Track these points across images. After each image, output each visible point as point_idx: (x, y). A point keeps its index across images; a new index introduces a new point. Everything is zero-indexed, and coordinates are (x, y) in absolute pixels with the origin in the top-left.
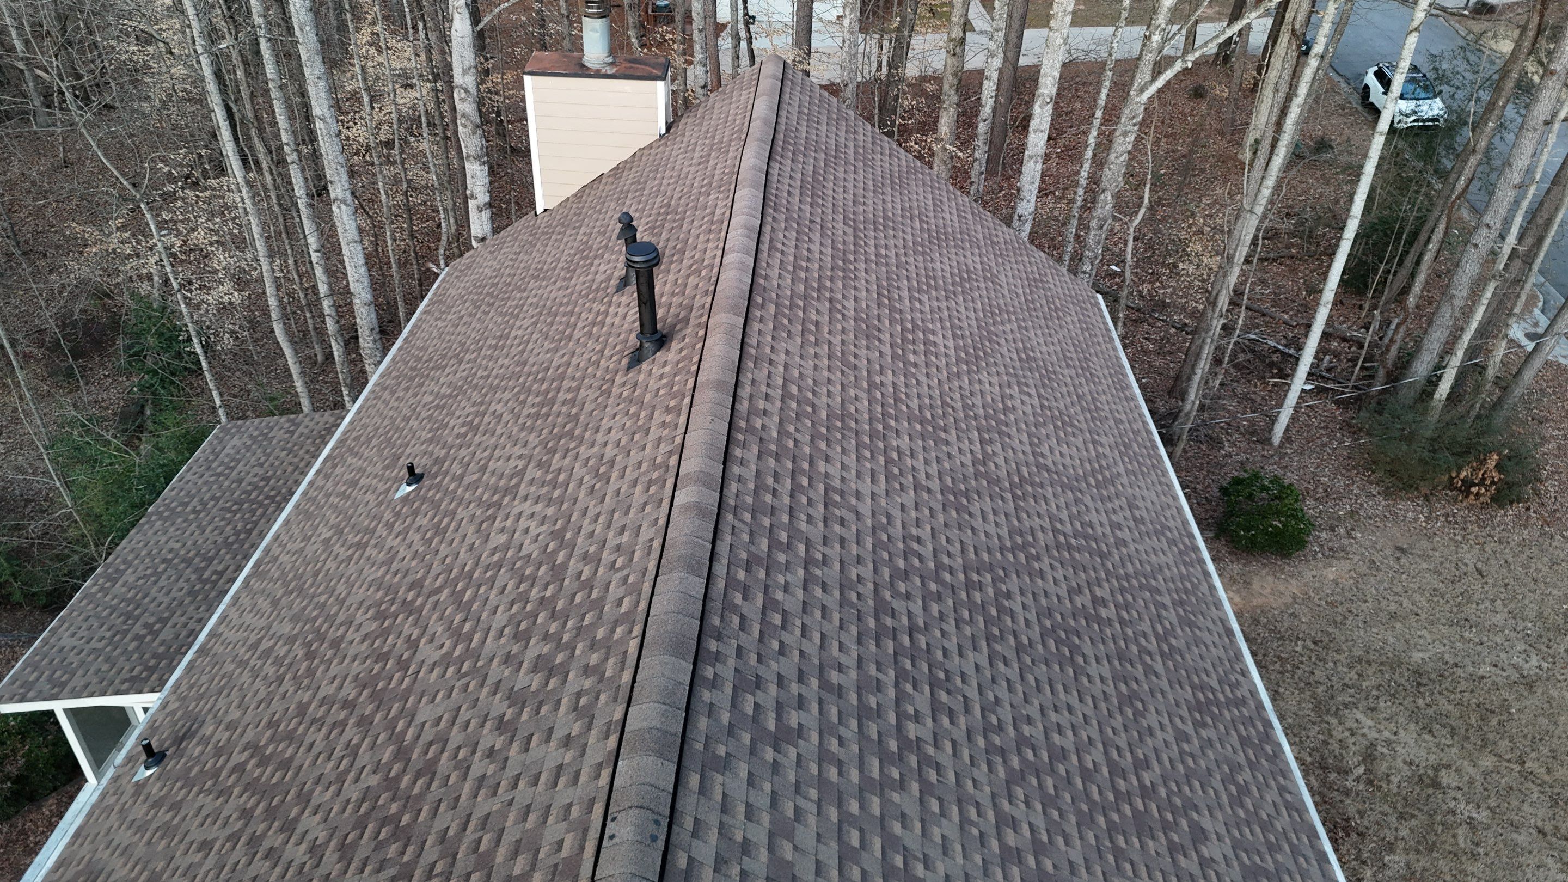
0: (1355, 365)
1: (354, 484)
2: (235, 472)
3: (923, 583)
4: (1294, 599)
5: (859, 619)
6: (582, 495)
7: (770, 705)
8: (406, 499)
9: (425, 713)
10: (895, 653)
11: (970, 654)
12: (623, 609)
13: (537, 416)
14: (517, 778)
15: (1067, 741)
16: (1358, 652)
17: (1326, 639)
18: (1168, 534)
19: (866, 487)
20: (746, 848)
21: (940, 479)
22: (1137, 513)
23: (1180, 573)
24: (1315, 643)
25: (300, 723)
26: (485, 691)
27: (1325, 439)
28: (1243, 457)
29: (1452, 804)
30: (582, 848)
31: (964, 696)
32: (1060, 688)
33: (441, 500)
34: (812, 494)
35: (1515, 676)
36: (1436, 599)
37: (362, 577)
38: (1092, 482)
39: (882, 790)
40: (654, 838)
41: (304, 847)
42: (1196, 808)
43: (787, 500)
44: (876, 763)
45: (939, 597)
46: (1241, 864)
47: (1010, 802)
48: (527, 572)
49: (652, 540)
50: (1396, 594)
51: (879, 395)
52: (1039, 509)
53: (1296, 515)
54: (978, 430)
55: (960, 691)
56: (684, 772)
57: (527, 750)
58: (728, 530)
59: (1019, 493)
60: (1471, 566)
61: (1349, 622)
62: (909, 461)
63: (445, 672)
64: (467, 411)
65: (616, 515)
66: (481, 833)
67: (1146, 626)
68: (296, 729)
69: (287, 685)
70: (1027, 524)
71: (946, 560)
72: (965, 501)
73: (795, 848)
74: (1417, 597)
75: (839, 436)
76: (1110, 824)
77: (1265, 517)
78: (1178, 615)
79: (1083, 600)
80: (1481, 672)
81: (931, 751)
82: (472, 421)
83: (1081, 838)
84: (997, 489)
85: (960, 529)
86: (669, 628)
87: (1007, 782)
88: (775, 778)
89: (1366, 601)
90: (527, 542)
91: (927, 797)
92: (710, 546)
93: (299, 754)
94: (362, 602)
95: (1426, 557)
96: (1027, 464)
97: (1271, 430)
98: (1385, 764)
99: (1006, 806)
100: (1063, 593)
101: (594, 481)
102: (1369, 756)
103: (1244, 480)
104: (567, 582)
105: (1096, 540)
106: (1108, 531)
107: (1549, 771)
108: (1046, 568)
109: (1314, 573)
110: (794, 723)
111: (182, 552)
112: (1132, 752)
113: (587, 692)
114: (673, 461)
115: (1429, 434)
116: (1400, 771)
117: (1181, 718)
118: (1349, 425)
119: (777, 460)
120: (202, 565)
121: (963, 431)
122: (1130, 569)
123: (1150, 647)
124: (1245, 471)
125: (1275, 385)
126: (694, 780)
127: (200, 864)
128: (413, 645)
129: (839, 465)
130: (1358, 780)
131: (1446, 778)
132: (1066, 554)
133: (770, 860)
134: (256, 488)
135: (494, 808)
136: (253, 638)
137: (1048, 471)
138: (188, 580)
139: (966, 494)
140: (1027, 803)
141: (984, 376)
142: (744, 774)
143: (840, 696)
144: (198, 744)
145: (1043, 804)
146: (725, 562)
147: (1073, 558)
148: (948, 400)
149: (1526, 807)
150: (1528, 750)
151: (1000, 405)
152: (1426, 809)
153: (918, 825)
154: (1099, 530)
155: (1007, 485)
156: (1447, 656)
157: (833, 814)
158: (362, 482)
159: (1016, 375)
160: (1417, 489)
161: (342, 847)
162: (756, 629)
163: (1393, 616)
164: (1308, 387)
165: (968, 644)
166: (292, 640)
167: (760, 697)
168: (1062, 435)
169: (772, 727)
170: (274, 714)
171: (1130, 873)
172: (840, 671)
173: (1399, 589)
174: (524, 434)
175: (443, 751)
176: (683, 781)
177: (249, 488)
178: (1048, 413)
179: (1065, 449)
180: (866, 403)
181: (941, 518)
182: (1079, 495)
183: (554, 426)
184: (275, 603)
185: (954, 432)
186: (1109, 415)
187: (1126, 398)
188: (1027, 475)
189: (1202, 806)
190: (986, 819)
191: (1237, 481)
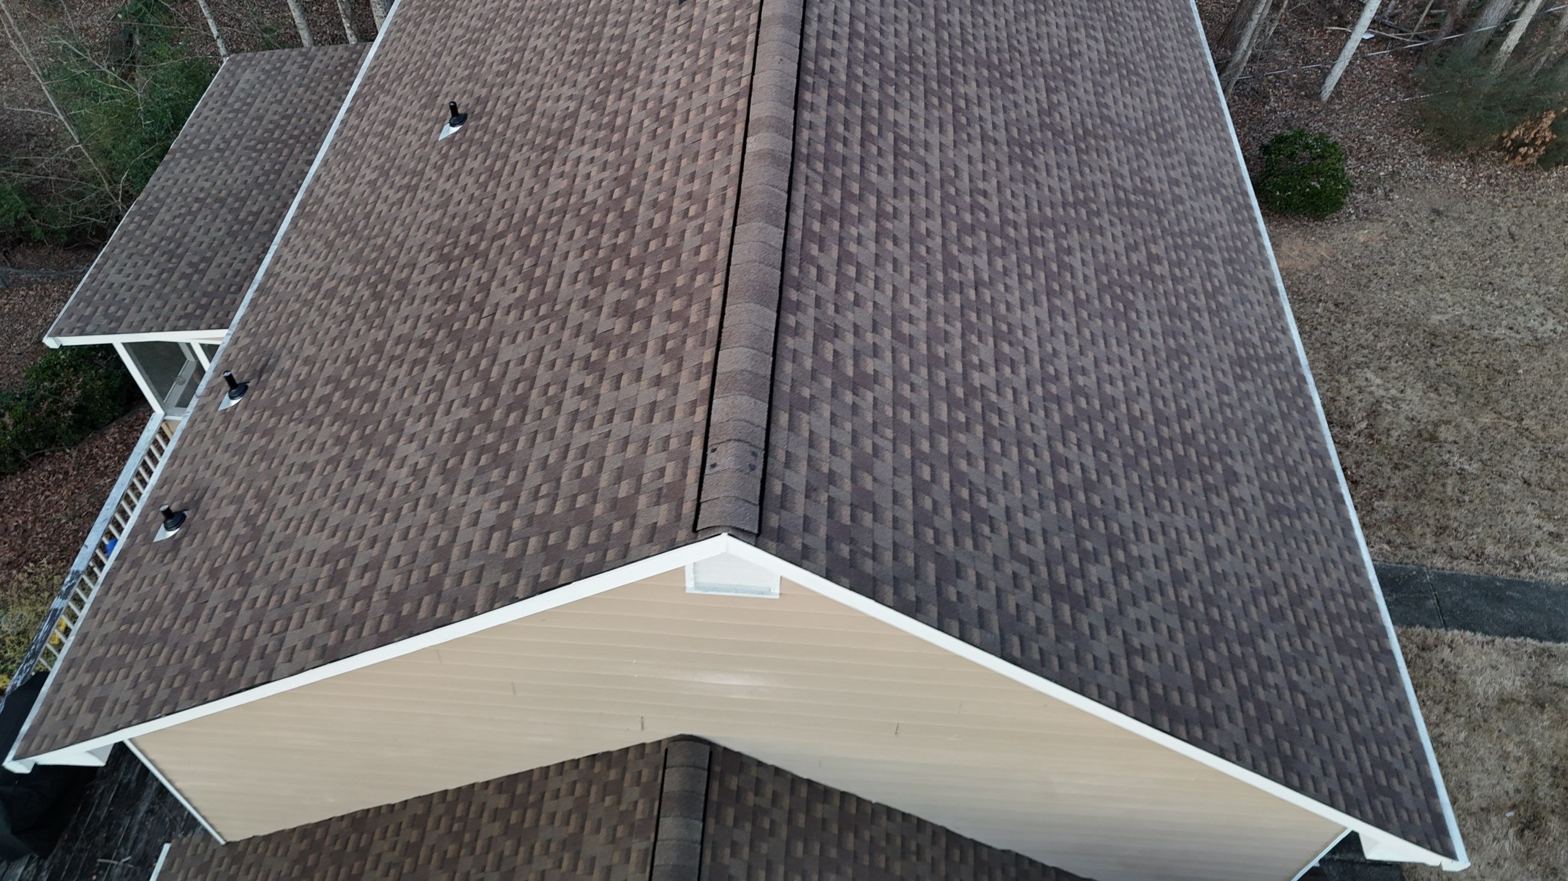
0: (1422, 12)
1: (392, 124)
2: (253, 110)
3: (988, 236)
4: (1322, 261)
5: (928, 273)
6: (643, 140)
7: (848, 353)
8: (451, 140)
9: (507, 352)
10: (962, 306)
11: (1031, 308)
12: (703, 257)
13: (584, 53)
14: (612, 413)
15: (1117, 391)
16: (1377, 314)
17: (1348, 302)
18: (1223, 191)
19: (934, 137)
20: (832, 478)
21: (1006, 129)
22: (1195, 169)
23: (1232, 231)
24: (1336, 305)
25: (379, 360)
26: (566, 334)
27: (1377, 95)
28: (1288, 113)
29: (1446, 457)
30: (684, 475)
31: (1025, 348)
32: (1114, 341)
33: (490, 143)
34: (881, 143)
35: (1529, 338)
36: (1463, 262)
37: (418, 220)
38: (1154, 135)
39: (950, 431)
40: (753, 468)
41: (405, 470)
42: (1231, 454)
43: (857, 149)
44: (944, 407)
45: (1003, 253)
46: (1267, 503)
47: (1064, 445)
48: (595, 219)
49: (725, 188)
50: (1425, 257)
51: (946, 37)
52: (1100, 163)
53: (1337, 176)
54: (1045, 77)
55: (1021, 343)
56: (774, 412)
57: (618, 388)
58: (803, 180)
59: (1083, 146)
60: (1505, 230)
61: (1372, 285)
62: (976, 111)
63: (522, 314)
64: (506, 45)
65: (684, 162)
66: (581, 461)
67: (1196, 283)
68: (375, 365)
69: (358, 323)
70: (1089, 178)
71: (1011, 215)
72: (1030, 154)
73: (875, 480)
74: (1445, 260)
75: (907, 81)
76: (1153, 465)
77: (1303, 177)
78: (1227, 273)
79: (1138, 257)
80: (1496, 335)
81: (993, 397)
82: (511, 58)
83: (1126, 478)
84: (1062, 142)
85: (1025, 183)
86: (753, 277)
87: (1062, 426)
88: (855, 418)
89: (1393, 264)
90: (590, 188)
91: (989, 439)
92: (786, 196)
93: (384, 388)
94: (422, 245)
95: (1461, 220)
96: (1091, 116)
97: (1321, 84)
98: (1388, 420)
99: (1060, 448)
100: (1121, 247)
101: (655, 126)
102: (1373, 413)
103: (1288, 137)
104: (638, 230)
105: (1154, 197)
106: (1166, 187)
107: (1544, 428)
108: (1106, 224)
109: (1345, 235)
110: (870, 370)
111: (214, 192)
112: (1176, 402)
113: (673, 336)
114: (741, 105)
115: (1486, 89)
116: (1400, 426)
117: (1223, 372)
118: (1405, 79)
119: (847, 106)
120: (237, 205)
121: (1029, 78)
122: (1185, 226)
123: (1199, 304)
124: (1290, 128)
125: (1333, 33)
126: (783, 418)
127: (305, 484)
128: (485, 289)
129: (907, 113)
130: (1359, 434)
131: (1445, 433)
132: (1125, 210)
133: (853, 489)
134: (278, 126)
135: (592, 439)
136: (313, 278)
137: (1112, 123)
138: (225, 220)
139: (1032, 147)
140: (1079, 446)
141: (1051, 17)
142: (827, 414)
143: (911, 346)
144: (278, 377)
145: (1094, 448)
146: (800, 212)
147: (1131, 215)
148: (1015, 43)
149: (1516, 461)
150: (1528, 408)
151: (1067, 50)
152: (1420, 460)
153: (982, 463)
154: (1158, 187)
155: (1071, 137)
156: (1464, 318)
157: (907, 452)
158: (400, 122)
159: (1083, 17)
160: (1464, 149)
161: (443, 471)
162: (832, 280)
163: (1418, 279)
164: (1368, 36)
165: (1030, 299)
166: (355, 281)
167: (839, 345)
168: (1126, 84)
169: (850, 373)
170: (351, 351)
171: (1168, 509)
172: (911, 322)
173: (1427, 252)
174: (571, 73)
175: (531, 388)
176: (774, 418)
177: (271, 126)
178: (1114, 60)
179: (1128, 100)
180: (934, 45)
181: (1007, 171)
182: (1140, 149)
183: (604, 64)
184: (329, 245)
185: (1020, 79)
186: (1173, 64)
187: (1192, 45)
188: (1090, 127)
189: (1236, 451)
190: (1042, 459)
191: (1280, 139)
